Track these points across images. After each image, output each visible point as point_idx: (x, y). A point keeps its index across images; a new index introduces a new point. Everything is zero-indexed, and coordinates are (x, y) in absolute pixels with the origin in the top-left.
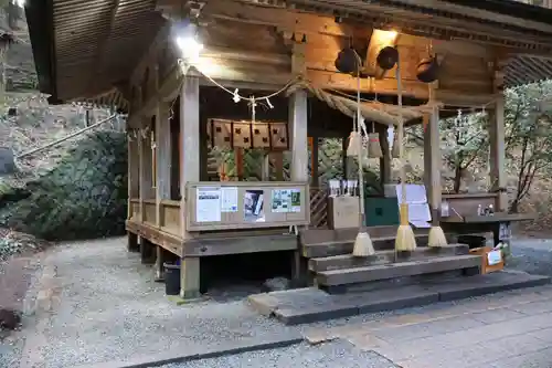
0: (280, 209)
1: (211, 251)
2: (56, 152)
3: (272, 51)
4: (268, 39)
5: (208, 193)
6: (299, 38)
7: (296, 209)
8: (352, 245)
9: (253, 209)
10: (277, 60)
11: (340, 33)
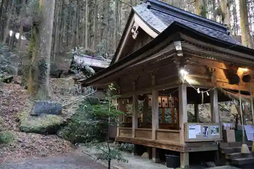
0: (213, 134)
1: (193, 150)
2: (74, 106)
3: (206, 74)
4: (204, 70)
5: (192, 127)
6: (213, 70)
7: (218, 134)
8: (240, 149)
9: (205, 133)
10: (207, 77)
11: (225, 68)
